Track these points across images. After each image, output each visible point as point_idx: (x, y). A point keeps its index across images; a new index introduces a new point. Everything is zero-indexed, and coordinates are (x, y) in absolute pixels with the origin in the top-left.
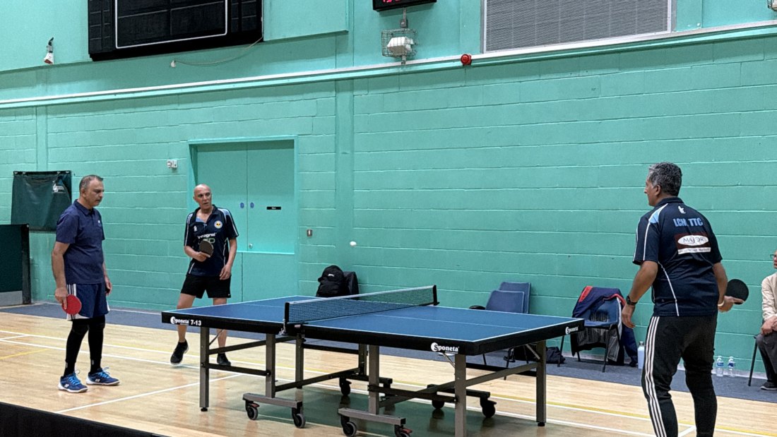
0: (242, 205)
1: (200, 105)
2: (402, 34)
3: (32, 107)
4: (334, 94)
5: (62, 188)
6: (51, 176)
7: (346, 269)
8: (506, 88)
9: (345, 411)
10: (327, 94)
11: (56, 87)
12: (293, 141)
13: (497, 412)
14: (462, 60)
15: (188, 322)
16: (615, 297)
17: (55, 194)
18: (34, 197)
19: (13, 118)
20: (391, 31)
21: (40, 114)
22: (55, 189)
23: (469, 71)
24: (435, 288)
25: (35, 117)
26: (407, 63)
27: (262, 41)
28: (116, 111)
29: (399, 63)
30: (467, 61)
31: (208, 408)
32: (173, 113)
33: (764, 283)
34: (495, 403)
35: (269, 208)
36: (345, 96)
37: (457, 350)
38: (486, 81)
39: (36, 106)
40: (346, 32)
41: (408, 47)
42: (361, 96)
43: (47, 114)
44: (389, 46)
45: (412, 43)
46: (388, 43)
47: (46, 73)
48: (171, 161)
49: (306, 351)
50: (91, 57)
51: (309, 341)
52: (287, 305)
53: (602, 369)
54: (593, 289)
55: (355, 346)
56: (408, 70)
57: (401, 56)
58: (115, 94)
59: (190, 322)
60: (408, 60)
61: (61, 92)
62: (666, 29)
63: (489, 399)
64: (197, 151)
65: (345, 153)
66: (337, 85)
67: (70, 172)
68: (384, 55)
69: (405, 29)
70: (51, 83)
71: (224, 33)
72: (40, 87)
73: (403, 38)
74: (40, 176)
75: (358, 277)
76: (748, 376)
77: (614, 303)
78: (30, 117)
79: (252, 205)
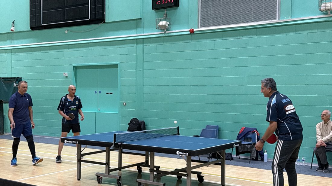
0: (96, 92)
1: (77, 49)
2: (165, 20)
3: (5, 50)
4: (135, 45)
5: (17, 84)
6: (13, 79)
7: (140, 120)
8: (209, 43)
9: (139, 180)
10: (132, 45)
11: (15, 41)
12: (118, 65)
13: (204, 180)
14: (190, 31)
15: (72, 142)
16: (255, 132)
17: (15, 87)
18: (5, 88)
20: (160, 19)
21: (9, 53)
22: (15, 85)
23: (193, 36)
24: (178, 127)
25: (6, 54)
26: (167, 32)
27: (105, 22)
28: (42, 52)
29: (163, 32)
30: (192, 32)
31: (81, 179)
32: (66, 53)
33: (317, 126)
34: (204, 177)
35: (107, 93)
36: (140, 46)
37: (187, 154)
38: (200, 40)
39: (7, 49)
40: (141, 19)
41: (167, 25)
42: (147, 46)
43: (11, 53)
44: (159, 25)
45: (169, 24)
46: (158, 24)
47: (11, 35)
48: (65, 73)
49: (123, 154)
50: (31, 29)
51: (124, 150)
52: (115, 135)
53: (249, 162)
54: (245, 128)
55: (144, 152)
56: (167, 35)
57: (164, 29)
58: (41, 44)
59: (73, 142)
60: (167, 31)
61: (17, 43)
62: (276, 19)
63: (201, 175)
64: (76, 69)
65: (140, 70)
66: (137, 41)
67: (21, 78)
68: (157, 29)
69: (166, 18)
70: (13, 39)
71: (88, 19)
72: (8, 41)
73: (165, 22)
74: (9, 79)
75: (145, 123)
76: (311, 165)
77: (254, 134)
78: (4, 54)
79: (100, 92)
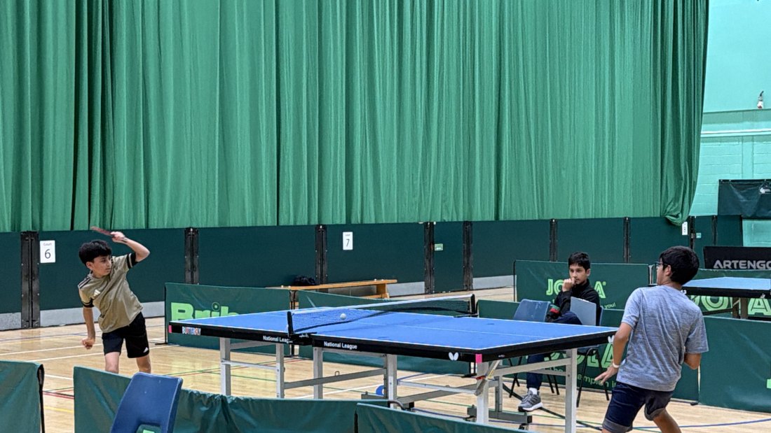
3: (739, 137)
5: (768, 190)
6: (758, 182)
11: (763, 123)
17: (763, 195)
18: (741, 197)
19: (719, 143)
21: (746, 142)
22: (763, 191)
25: (741, 143)
39: (742, 136)
43: (753, 141)
47: (755, 114)
61: (767, 127)
70: (758, 121)
72: (747, 123)
74: (749, 183)
78: (737, 143)
